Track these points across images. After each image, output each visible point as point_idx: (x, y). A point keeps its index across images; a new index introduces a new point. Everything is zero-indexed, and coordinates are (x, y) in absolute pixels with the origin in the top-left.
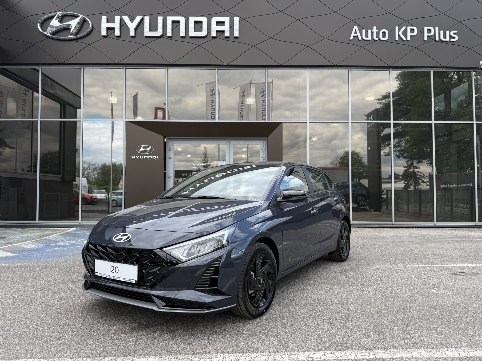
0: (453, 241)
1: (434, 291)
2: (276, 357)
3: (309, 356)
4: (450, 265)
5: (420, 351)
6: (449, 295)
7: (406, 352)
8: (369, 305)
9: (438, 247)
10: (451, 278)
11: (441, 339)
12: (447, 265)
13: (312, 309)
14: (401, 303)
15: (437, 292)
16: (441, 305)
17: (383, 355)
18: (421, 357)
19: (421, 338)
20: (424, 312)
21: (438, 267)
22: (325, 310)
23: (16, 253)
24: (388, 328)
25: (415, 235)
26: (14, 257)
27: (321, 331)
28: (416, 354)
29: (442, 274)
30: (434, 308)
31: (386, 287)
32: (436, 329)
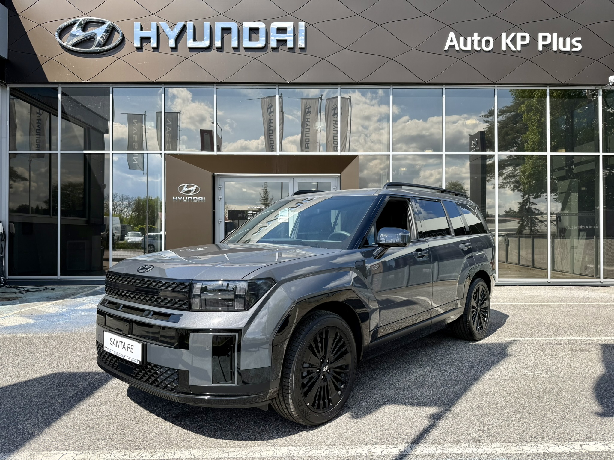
0: (566, 304)
1: (527, 371)
2: (333, 451)
3: (369, 450)
4: (554, 338)
5: (495, 446)
6: (544, 377)
7: (478, 446)
8: (447, 389)
9: (546, 313)
10: (551, 355)
11: (520, 432)
12: (551, 338)
13: (380, 394)
14: (485, 387)
15: (530, 374)
16: (531, 389)
17: (452, 450)
18: (494, 452)
19: (499, 430)
20: (510, 398)
21: (539, 340)
22: (395, 396)
23: (36, 320)
24: (464, 418)
25: (521, 295)
26: (33, 324)
27: (387, 421)
28: (489, 449)
29: (542, 351)
30: (522, 393)
31: (472, 366)
32: (519, 420)
